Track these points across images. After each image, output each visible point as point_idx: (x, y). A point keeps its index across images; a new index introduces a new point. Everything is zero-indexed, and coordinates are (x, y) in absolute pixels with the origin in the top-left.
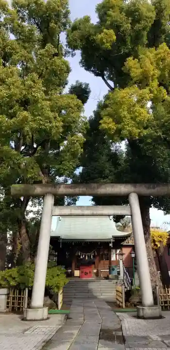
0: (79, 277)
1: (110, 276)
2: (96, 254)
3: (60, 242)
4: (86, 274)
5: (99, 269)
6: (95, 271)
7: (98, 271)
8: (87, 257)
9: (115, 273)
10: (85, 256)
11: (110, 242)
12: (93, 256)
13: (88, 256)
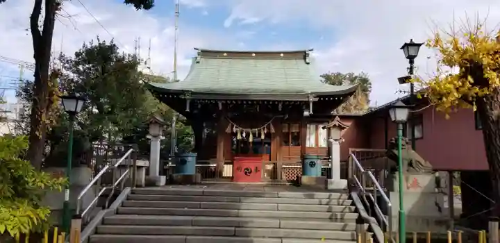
0: (232, 179)
1: (305, 179)
2: (273, 130)
3: (185, 100)
4: (248, 172)
5: (279, 163)
6: (270, 167)
7: (275, 168)
8: (251, 136)
9: (316, 172)
10: (248, 135)
11: (307, 103)
12: (266, 135)
13: (254, 135)
